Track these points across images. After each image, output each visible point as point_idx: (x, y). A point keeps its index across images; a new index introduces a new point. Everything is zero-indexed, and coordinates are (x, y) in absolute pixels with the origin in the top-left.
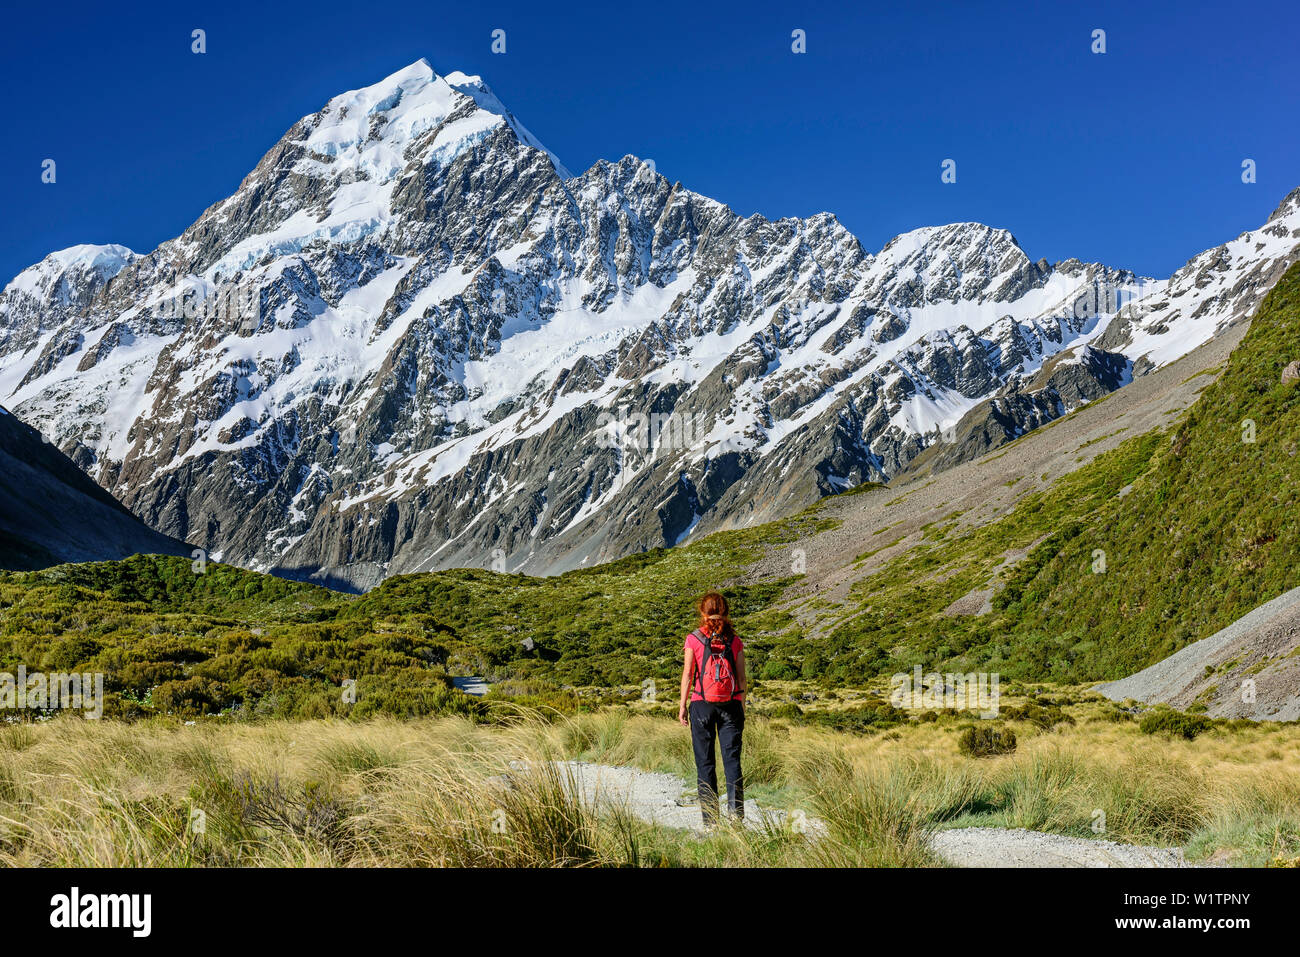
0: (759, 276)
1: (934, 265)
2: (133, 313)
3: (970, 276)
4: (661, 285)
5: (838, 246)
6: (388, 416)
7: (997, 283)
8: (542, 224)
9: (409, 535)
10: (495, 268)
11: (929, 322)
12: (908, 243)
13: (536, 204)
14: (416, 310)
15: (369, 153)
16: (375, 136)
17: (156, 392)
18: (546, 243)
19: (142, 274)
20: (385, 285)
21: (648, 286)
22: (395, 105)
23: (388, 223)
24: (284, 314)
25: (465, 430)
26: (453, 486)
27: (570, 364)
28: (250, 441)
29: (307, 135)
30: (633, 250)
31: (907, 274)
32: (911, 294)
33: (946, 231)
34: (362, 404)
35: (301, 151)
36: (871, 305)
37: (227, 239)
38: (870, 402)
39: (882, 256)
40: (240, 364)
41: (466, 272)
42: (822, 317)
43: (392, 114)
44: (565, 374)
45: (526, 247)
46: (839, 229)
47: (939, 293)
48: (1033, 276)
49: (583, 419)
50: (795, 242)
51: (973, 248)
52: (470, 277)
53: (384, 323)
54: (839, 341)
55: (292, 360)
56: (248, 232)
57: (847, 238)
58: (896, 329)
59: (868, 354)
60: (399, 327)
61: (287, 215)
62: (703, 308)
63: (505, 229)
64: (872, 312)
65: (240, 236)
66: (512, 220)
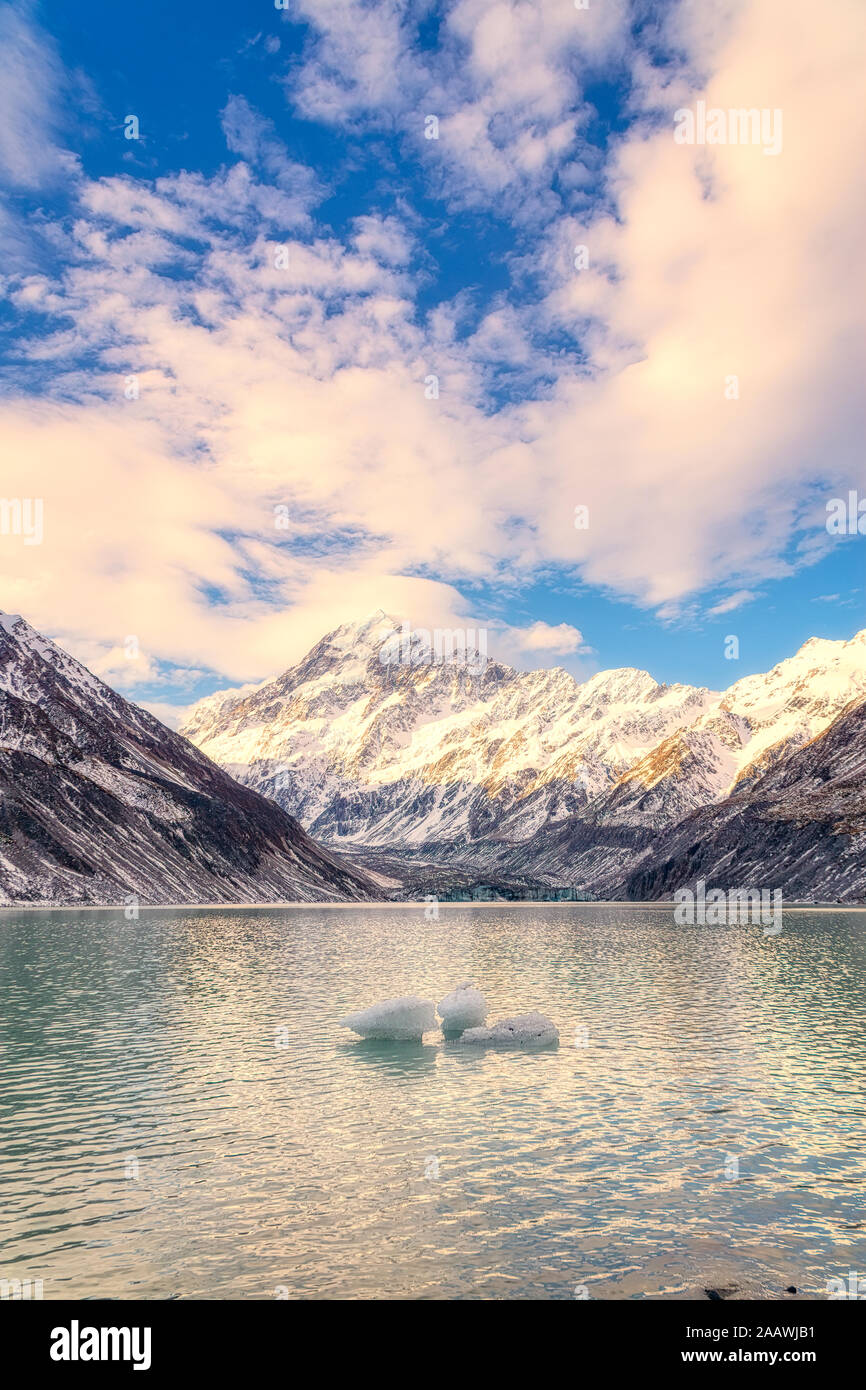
0: (534, 692)
1: (615, 686)
2: (253, 713)
3: (632, 691)
4: (485, 701)
5: (566, 681)
6: (366, 754)
7: (643, 696)
10: (413, 692)
11: (616, 711)
12: (603, 676)
14: (379, 710)
15: (358, 647)
16: (360, 641)
17: (262, 745)
18: (435, 682)
19: (258, 697)
20: (364, 702)
21: (479, 702)
22: (368, 628)
23: (364, 676)
24: (321, 711)
25: (401, 761)
26: (397, 785)
27: (448, 733)
28: (304, 766)
30: (472, 686)
31: (603, 690)
32: (605, 699)
33: (619, 671)
34: (354, 750)
36: (588, 703)
37: (295, 683)
38: (597, 743)
39: (590, 682)
40: (301, 732)
41: (401, 694)
42: (566, 709)
43: (367, 632)
44: (447, 736)
45: (426, 684)
46: (566, 675)
47: (618, 698)
48: (659, 692)
50: (547, 679)
51: (632, 678)
52: (402, 696)
53: (365, 716)
54: (573, 720)
55: (324, 732)
56: (305, 680)
57: (569, 678)
58: (599, 714)
59: (590, 724)
60: (372, 718)
62: (508, 708)
63: (418, 676)
64: (588, 707)
65: (300, 683)
66: (420, 673)
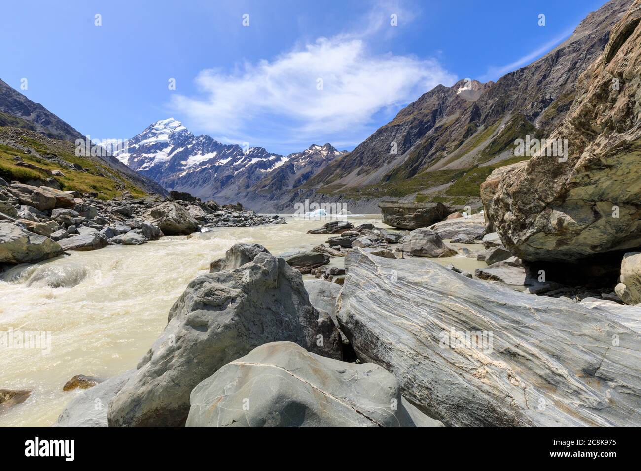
0: (228, 152)
1: (255, 152)
3: (260, 154)
4: (212, 153)
6: (171, 167)
7: (264, 155)
8: (194, 142)
9: (177, 184)
13: (193, 139)
14: (175, 152)
15: (165, 130)
16: (165, 128)
18: (194, 145)
20: (169, 149)
21: (210, 153)
22: (168, 124)
23: (168, 140)
24: (153, 151)
25: (184, 170)
26: (184, 177)
27: (201, 162)
28: (147, 169)
29: (154, 126)
31: (251, 153)
32: (252, 156)
34: (166, 165)
35: (153, 129)
36: (247, 157)
38: (251, 169)
41: (182, 148)
45: (191, 145)
48: (268, 155)
49: (204, 169)
50: (233, 148)
51: (260, 151)
53: (169, 154)
54: (242, 162)
55: (154, 158)
56: (144, 139)
58: (250, 160)
59: (247, 163)
61: (150, 138)
62: (221, 156)
63: (188, 142)
